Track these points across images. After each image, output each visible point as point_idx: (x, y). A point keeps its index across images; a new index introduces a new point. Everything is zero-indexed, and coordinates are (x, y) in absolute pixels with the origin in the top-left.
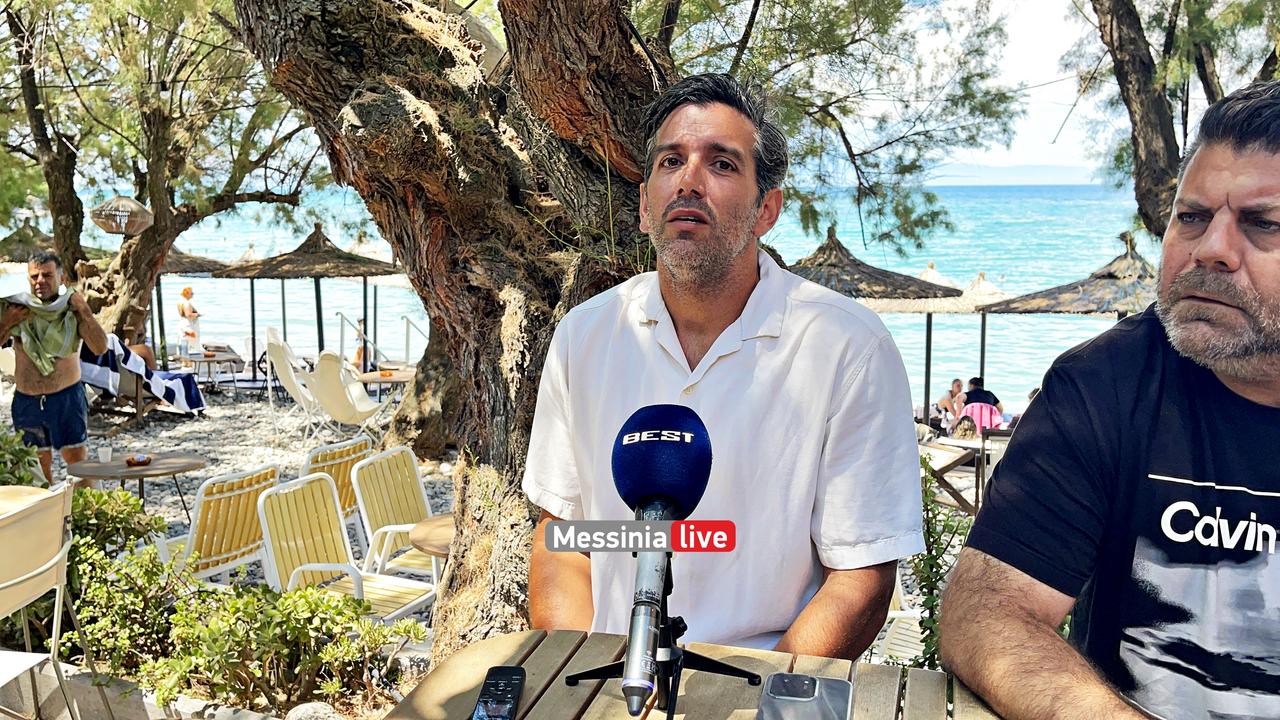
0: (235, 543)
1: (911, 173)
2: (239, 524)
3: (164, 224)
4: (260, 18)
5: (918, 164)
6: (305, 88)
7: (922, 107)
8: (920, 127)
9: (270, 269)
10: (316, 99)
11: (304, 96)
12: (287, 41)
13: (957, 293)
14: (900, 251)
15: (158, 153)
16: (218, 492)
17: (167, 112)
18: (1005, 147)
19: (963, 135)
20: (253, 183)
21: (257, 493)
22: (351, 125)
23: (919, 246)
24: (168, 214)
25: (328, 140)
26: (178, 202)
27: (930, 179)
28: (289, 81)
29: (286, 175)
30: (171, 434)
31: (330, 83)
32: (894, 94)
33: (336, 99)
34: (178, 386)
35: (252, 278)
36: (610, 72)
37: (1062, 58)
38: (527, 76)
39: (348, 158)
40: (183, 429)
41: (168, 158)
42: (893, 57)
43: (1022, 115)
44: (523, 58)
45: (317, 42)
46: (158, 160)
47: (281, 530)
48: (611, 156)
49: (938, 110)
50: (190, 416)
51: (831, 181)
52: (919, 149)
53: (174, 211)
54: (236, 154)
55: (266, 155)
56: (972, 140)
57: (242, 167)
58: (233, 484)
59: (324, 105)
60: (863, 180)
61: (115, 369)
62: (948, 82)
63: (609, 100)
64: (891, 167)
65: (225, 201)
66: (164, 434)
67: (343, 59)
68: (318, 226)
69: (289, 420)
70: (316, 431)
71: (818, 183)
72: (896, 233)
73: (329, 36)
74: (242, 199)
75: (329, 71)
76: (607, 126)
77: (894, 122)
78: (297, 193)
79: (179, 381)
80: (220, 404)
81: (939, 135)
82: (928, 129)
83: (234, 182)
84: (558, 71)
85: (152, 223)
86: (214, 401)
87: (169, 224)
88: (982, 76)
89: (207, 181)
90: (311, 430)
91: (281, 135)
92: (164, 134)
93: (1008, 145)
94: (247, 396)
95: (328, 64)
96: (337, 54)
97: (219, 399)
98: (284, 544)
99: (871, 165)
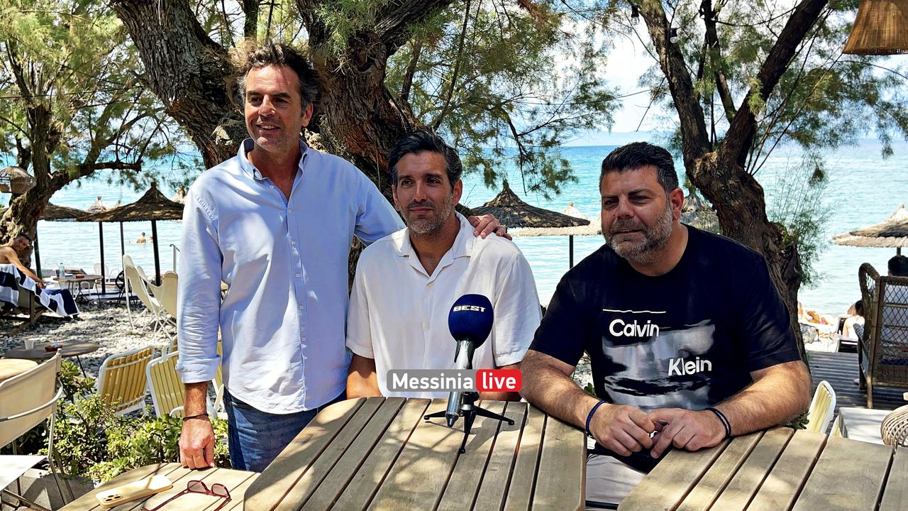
0: (131, 396)
1: (552, 146)
3: (43, 185)
4: (163, 75)
5: (556, 140)
6: (190, 116)
7: (558, 104)
8: (557, 117)
12: (179, 89)
14: (546, 196)
15: (40, 137)
16: (116, 365)
19: (584, 122)
22: (222, 139)
23: (558, 192)
24: (46, 179)
29: (130, 149)
30: (57, 331)
31: (205, 112)
32: (541, 97)
34: (59, 298)
37: (641, 78)
38: (336, 123)
40: (62, 329)
42: (540, 72)
44: (333, 113)
45: (198, 89)
46: (40, 142)
47: (161, 388)
48: (380, 162)
49: (568, 106)
50: (68, 319)
51: (504, 152)
52: (556, 131)
53: (50, 176)
54: (94, 136)
55: (118, 135)
56: (589, 125)
60: (523, 151)
61: (15, 288)
62: (573, 87)
64: (539, 142)
65: (87, 169)
66: (51, 332)
67: (213, 99)
68: (154, 185)
70: (162, 326)
71: (496, 154)
72: (542, 186)
73: (205, 85)
74: (101, 166)
75: (205, 106)
76: (378, 146)
77: (541, 114)
78: (140, 161)
79: (60, 295)
80: (89, 311)
81: (568, 122)
82: (562, 118)
83: (94, 153)
84: (352, 120)
85: (35, 184)
87: (47, 184)
88: (595, 84)
89: (73, 155)
91: (127, 121)
92: (44, 123)
94: (108, 304)
95: (204, 102)
96: (209, 95)
97: (88, 307)
98: (163, 396)
99: (527, 142)
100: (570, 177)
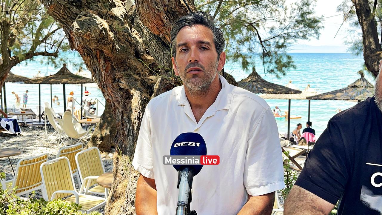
0: (31, 183)
1: (282, 48)
2: (33, 175)
3: (6, 63)
5: (284, 45)
6: (60, 15)
7: (287, 24)
9: (47, 80)
10: (64, 18)
11: (59, 17)
13: (300, 92)
14: (278, 76)
15: (5, 37)
16: (25, 164)
17: (8, 22)
18: (317, 39)
19: (301, 34)
20: (40, 48)
21: (40, 164)
22: (77, 28)
23: (284, 74)
24: (8, 60)
25: (68, 33)
26: (12, 55)
27: (289, 50)
28: (54, 12)
29: (53, 46)
30: (8, 142)
31: (69, 12)
32: (277, 19)
33: (71, 18)
34: (11, 124)
35: (40, 84)
36: (172, 11)
37: (338, 7)
38: (142, 12)
39: (75, 40)
40: (11, 140)
41: (9, 39)
42: (276, 6)
43: (322, 28)
44: (140, 5)
46: (5, 40)
47: (49, 178)
49: (293, 25)
51: (254, 51)
52: (285, 39)
53: (10, 58)
54: (34, 38)
55: (46, 38)
56: (304, 37)
57: (36, 43)
58: (31, 160)
59: (67, 20)
60: (265, 50)
62: (296, 15)
63: (172, 21)
64: (274, 45)
65: (30, 55)
66: (5, 142)
67: (74, 4)
68: (65, 65)
69: (52, 137)
70: (63, 141)
71: (249, 51)
72: (275, 70)
74: (36, 54)
75: (69, 8)
77: (276, 29)
78: (57, 52)
79: (11, 122)
80: (27, 131)
81: (293, 34)
82: (288, 32)
83: (33, 48)
84: (153, 10)
85: (2, 63)
86: (25, 129)
87: (8, 63)
88: (309, 13)
89: (23, 48)
90: (61, 140)
91: (51, 31)
92: (7, 30)
93: (318, 39)
94: (37, 128)
95: (68, 6)
96: (72, 2)
97: (26, 129)
98: (50, 183)
99: (267, 45)
100: (292, 65)
